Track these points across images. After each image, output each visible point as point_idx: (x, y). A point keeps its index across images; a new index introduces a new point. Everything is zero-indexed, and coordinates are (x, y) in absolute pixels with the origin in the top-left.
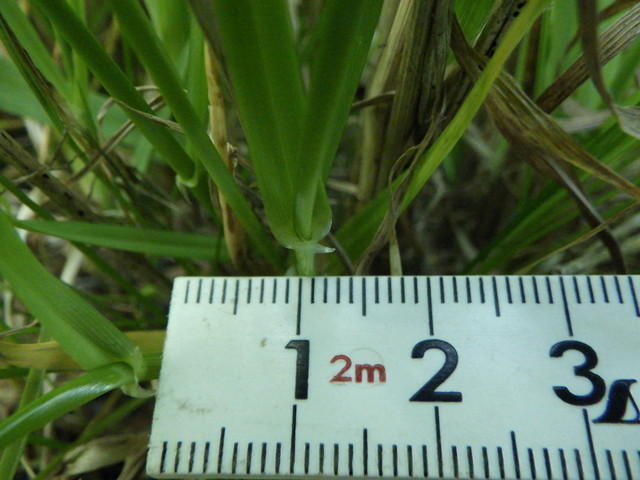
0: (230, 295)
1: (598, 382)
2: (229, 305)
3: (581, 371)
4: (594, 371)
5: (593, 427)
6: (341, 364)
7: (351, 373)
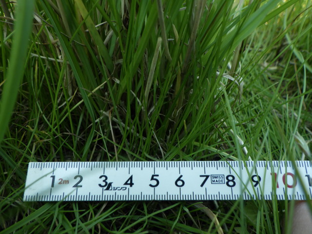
0: (40, 166)
1: (106, 183)
2: (40, 168)
3: (104, 181)
4: (106, 181)
5: (104, 191)
6: (61, 180)
7: (62, 182)
